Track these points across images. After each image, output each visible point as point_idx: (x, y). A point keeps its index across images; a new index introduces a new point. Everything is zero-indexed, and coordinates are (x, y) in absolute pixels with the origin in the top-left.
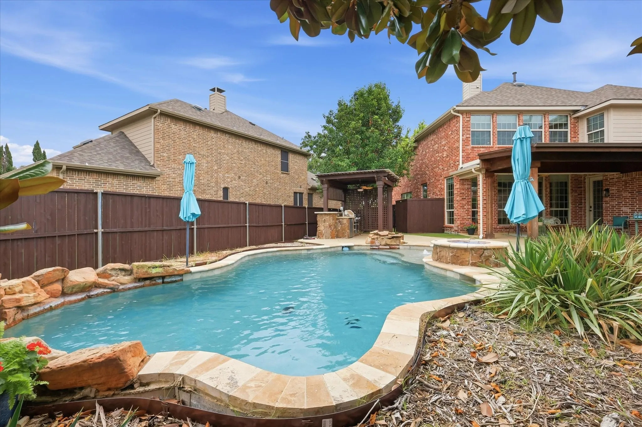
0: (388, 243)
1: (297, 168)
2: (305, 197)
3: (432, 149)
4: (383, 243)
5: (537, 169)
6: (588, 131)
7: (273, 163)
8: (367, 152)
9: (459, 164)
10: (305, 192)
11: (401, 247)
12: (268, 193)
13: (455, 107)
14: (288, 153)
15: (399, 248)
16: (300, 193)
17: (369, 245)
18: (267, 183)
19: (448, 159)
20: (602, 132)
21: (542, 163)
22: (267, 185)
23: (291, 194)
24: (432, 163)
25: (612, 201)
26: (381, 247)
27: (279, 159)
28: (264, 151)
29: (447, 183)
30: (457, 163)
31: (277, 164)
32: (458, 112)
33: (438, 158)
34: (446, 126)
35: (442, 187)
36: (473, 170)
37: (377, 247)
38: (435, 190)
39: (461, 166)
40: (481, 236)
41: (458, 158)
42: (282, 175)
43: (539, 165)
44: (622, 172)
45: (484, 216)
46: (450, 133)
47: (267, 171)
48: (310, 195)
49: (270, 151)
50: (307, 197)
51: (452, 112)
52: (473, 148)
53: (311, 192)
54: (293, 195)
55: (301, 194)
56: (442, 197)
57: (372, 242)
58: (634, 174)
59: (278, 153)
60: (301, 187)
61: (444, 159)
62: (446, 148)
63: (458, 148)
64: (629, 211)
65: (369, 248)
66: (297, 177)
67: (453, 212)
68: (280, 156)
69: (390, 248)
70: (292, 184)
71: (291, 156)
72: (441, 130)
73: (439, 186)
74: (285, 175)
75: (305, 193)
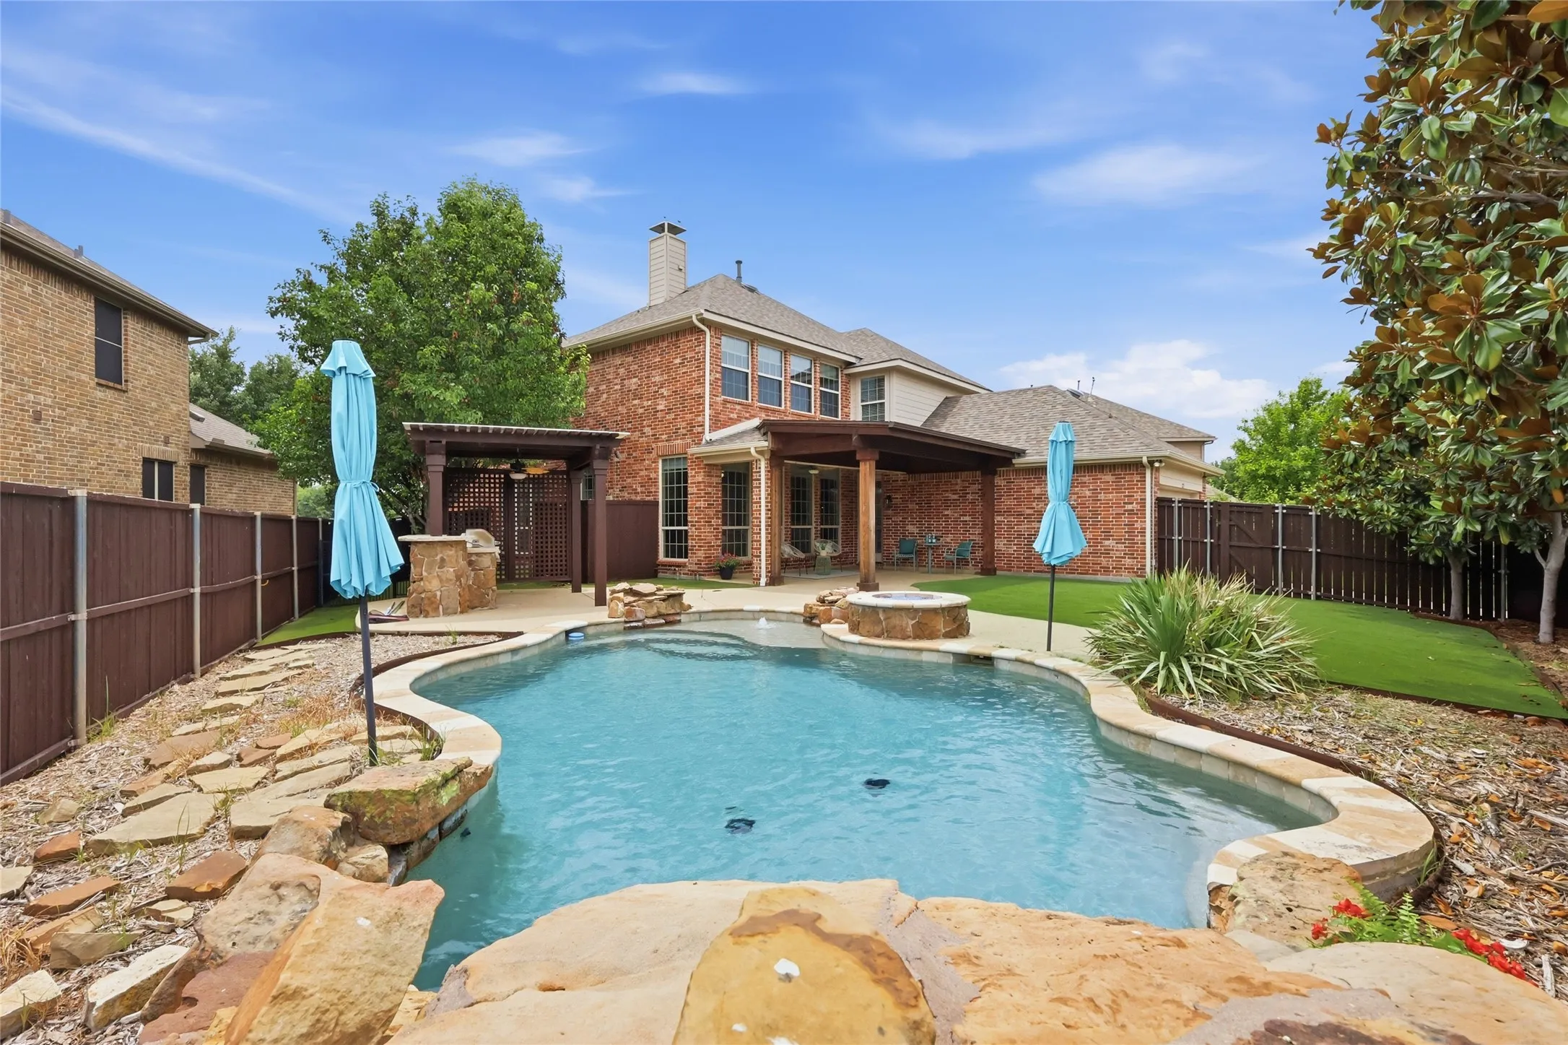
0: (663, 611)
1: (152, 372)
2: (181, 478)
3: (618, 387)
4: (653, 611)
5: (873, 463)
6: (862, 401)
7: (64, 343)
8: (505, 370)
9: (703, 433)
10: (183, 461)
11: (683, 618)
12: (41, 457)
13: (703, 311)
14: (117, 311)
15: (680, 621)
16: (162, 463)
17: (622, 619)
18: (37, 418)
19: (672, 416)
20: (882, 404)
21: (881, 453)
22: (38, 427)
23: (131, 465)
24: (619, 418)
25: (896, 515)
26: (648, 622)
27: (90, 330)
28: (27, 289)
29: (663, 470)
30: (700, 429)
31: (79, 348)
32: (703, 321)
33: (641, 411)
34: (665, 344)
35: (653, 475)
36: (753, 451)
37: (640, 624)
38: (629, 480)
39: (707, 436)
40: (763, 581)
41: (700, 419)
42: (100, 394)
43: (877, 457)
44: (909, 473)
45: (769, 542)
46: (678, 361)
47: (38, 373)
48: (197, 472)
49: (52, 293)
50: (188, 479)
51: (695, 320)
52: (725, 401)
53: (202, 462)
54: (139, 468)
55: (167, 466)
56: (651, 498)
57: (629, 613)
58: (922, 476)
59: (84, 308)
60: (166, 442)
61: (659, 415)
62: (664, 391)
63: (701, 397)
64: (916, 531)
65: (621, 627)
66: (154, 405)
67: (686, 531)
68: (91, 317)
69: (668, 623)
70: (136, 429)
71: (132, 328)
72: (649, 348)
73: (643, 473)
74: (110, 395)
75: (181, 463)
